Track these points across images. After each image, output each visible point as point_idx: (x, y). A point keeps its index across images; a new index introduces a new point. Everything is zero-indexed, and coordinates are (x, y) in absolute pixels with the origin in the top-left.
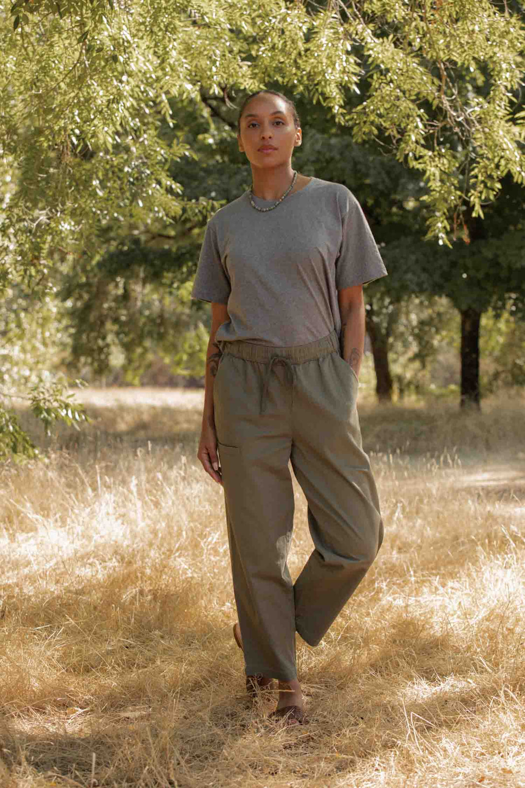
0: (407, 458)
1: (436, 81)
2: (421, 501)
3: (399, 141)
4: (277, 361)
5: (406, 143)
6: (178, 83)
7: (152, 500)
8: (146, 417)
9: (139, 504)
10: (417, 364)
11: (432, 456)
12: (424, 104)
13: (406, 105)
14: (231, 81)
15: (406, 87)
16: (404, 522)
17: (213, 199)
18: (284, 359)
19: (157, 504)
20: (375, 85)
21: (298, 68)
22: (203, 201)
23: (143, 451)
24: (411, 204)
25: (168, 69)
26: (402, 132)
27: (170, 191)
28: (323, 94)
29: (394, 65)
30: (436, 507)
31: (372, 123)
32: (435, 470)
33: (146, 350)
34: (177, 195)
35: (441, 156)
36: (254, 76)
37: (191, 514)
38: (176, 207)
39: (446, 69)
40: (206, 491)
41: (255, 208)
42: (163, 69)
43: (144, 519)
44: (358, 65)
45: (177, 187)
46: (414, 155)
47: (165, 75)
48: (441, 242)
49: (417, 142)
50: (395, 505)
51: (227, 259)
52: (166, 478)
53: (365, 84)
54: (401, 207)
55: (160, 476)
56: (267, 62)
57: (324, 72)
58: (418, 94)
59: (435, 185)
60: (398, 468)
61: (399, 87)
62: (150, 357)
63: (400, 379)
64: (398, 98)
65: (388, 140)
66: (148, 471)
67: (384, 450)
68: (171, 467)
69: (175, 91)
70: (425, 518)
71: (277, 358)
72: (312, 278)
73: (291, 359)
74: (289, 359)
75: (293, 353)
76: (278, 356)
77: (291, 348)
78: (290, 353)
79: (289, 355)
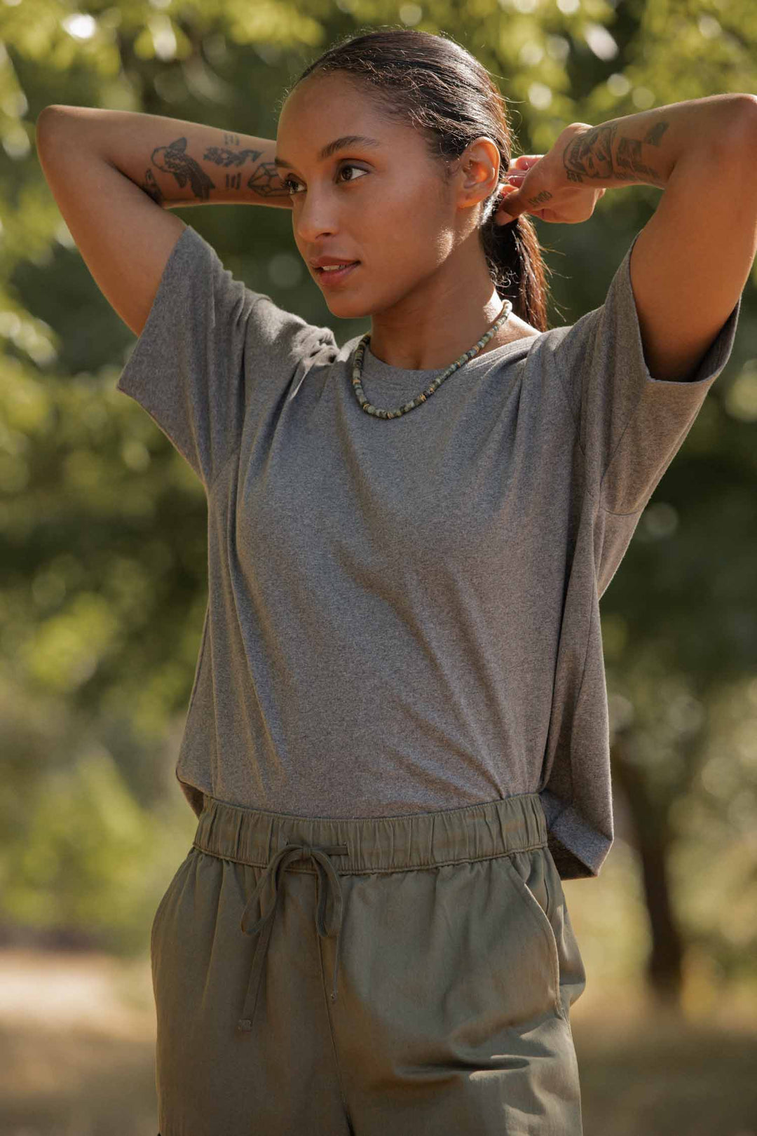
4: (295, 857)
18: (320, 854)
71: (299, 848)
72: (445, 613)
73: (342, 857)
74: (339, 855)
75: (351, 836)
76: (304, 843)
77: (347, 823)
78: (340, 837)
79: (338, 845)
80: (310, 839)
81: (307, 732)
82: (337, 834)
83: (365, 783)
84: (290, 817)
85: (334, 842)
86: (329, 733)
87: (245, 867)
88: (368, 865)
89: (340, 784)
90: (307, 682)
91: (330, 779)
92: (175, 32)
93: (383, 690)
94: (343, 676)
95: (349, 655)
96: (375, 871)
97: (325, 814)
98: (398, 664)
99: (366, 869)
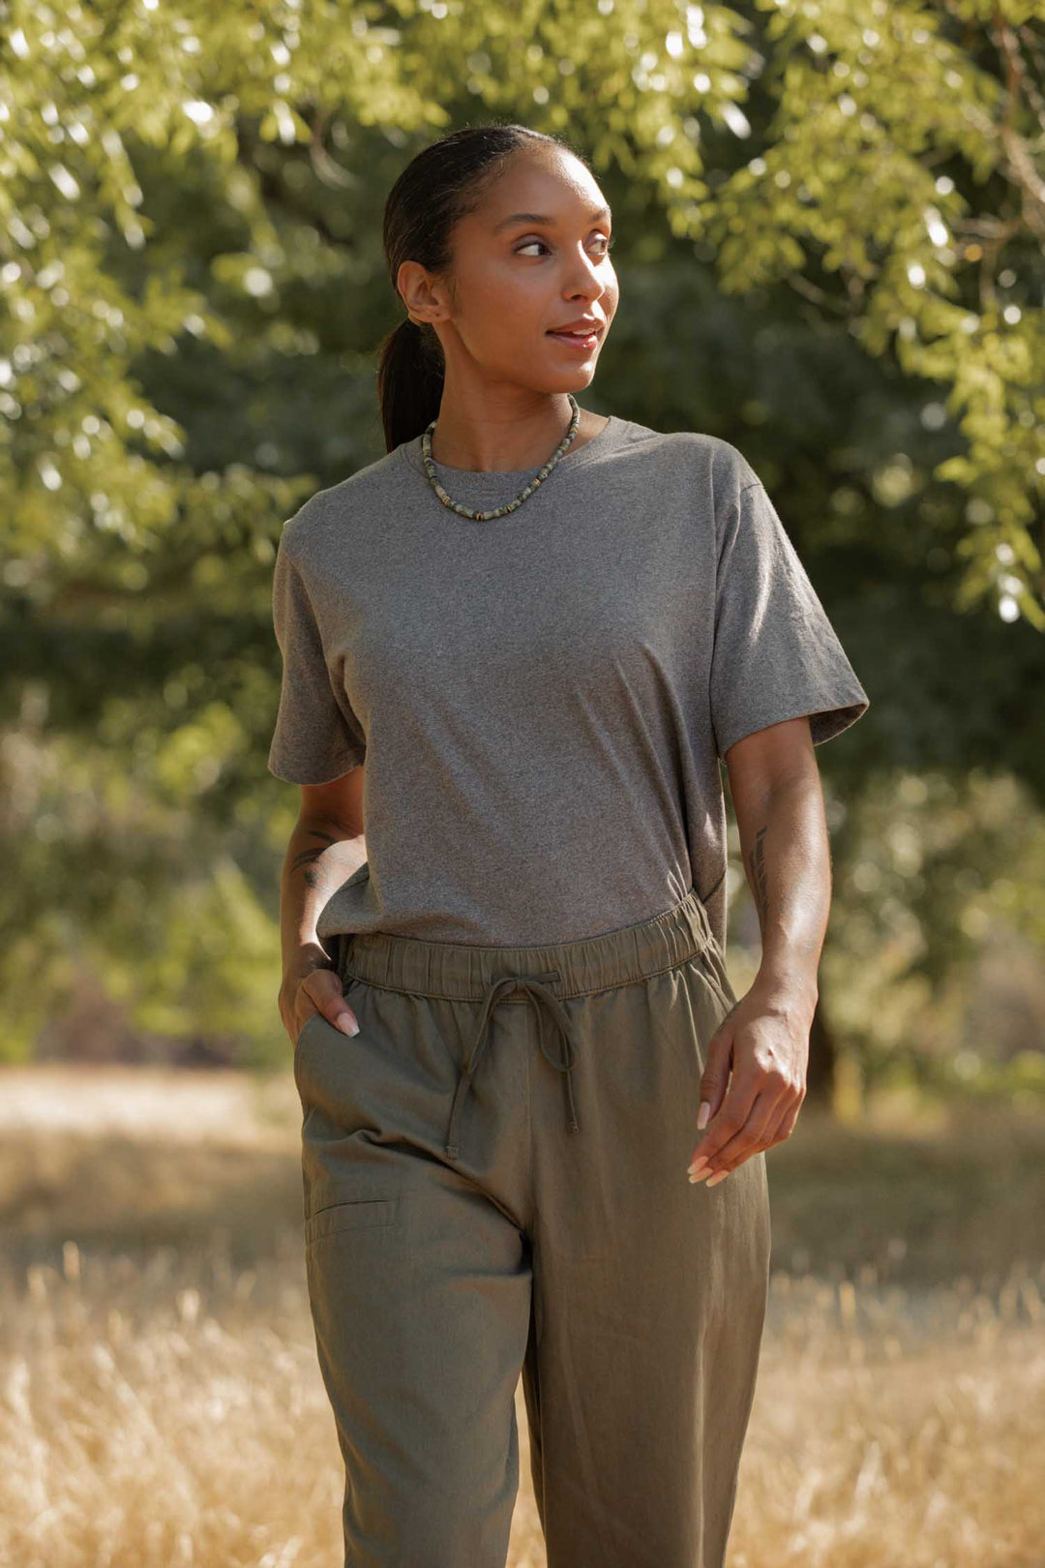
0: (896, 1298)
1: (990, 87)
2: (943, 1436)
3: (870, 286)
4: (508, 990)
5: (893, 290)
6: (166, 102)
7: (78, 1438)
8: (52, 1167)
9: (38, 1449)
10: (913, 995)
11: (978, 1290)
12: (953, 163)
13: (891, 168)
14: (332, 91)
15: (895, 109)
16: (891, 1503)
17: (272, 472)
18: (535, 985)
19: (96, 1452)
20: (793, 103)
21: (548, 49)
22: (241, 481)
23: (51, 1272)
24: (895, 484)
25: (127, 55)
26: (882, 255)
27: (136, 445)
28: (629, 138)
29: (851, 41)
30: (992, 1456)
31: (785, 230)
32: (987, 1334)
33: (49, 951)
34: (159, 460)
35: (1004, 330)
36: (406, 78)
37: (204, 1484)
38: (157, 495)
39: (1024, 52)
40: (255, 1406)
41: (452, 509)
42: (110, 55)
43: (53, 1494)
44: (743, 39)
45: (163, 432)
46: (919, 331)
47: (122, 71)
48: (1008, 610)
49: (932, 287)
50: (861, 1450)
51: (347, 664)
52: (125, 1364)
53: (760, 103)
54: (866, 492)
55: (103, 1358)
56: (449, 32)
57: (631, 64)
58: (930, 135)
59: (987, 426)
60: (866, 1327)
61: (868, 109)
62: (63, 972)
63: (861, 1040)
64: (865, 146)
65: (836, 281)
66: (65, 1338)
67: (818, 1269)
68: (138, 1329)
69: (152, 127)
70: (957, 1493)
71: (509, 981)
72: (618, 720)
73: (554, 984)
74: (551, 982)
75: (563, 962)
76: (513, 974)
77: (555, 949)
78: (550, 965)
79: (548, 972)
80: (517, 968)
81: (499, 864)
82: (547, 963)
83: (568, 906)
84: (492, 949)
85: (544, 969)
86: (524, 862)
87: (441, 1002)
88: (581, 988)
89: (543, 911)
90: (487, 815)
91: (531, 908)
92: (293, 118)
93: (572, 809)
94: (526, 802)
95: (528, 781)
96: (589, 992)
97: (529, 943)
98: (580, 780)
99: (579, 993)
